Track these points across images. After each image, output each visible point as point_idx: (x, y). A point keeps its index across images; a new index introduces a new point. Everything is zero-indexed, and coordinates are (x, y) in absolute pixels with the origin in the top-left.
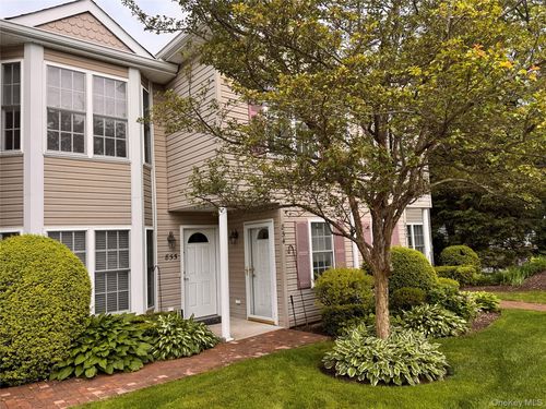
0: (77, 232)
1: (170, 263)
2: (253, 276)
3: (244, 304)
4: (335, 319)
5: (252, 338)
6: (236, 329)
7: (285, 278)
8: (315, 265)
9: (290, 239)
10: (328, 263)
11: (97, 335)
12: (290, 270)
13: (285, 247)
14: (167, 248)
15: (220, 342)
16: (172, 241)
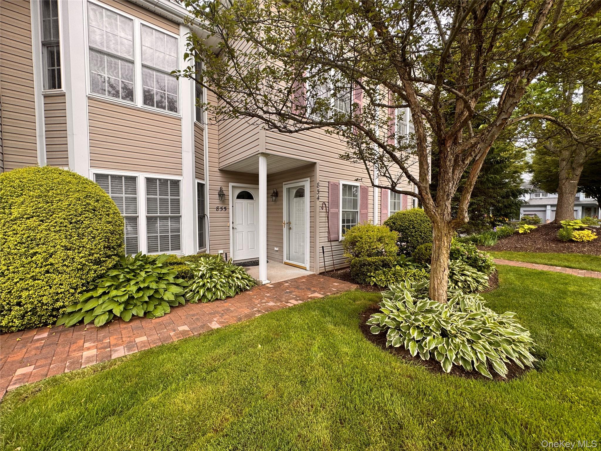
0: (127, 178)
1: (221, 214)
2: (290, 229)
3: (281, 251)
4: (365, 269)
5: (286, 282)
6: (273, 272)
7: (318, 231)
8: (343, 221)
9: (324, 197)
10: (354, 221)
11: (122, 276)
12: (323, 225)
13: (319, 204)
14: (218, 201)
15: (256, 284)
16: (222, 195)
